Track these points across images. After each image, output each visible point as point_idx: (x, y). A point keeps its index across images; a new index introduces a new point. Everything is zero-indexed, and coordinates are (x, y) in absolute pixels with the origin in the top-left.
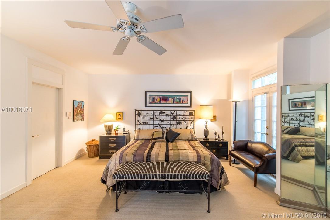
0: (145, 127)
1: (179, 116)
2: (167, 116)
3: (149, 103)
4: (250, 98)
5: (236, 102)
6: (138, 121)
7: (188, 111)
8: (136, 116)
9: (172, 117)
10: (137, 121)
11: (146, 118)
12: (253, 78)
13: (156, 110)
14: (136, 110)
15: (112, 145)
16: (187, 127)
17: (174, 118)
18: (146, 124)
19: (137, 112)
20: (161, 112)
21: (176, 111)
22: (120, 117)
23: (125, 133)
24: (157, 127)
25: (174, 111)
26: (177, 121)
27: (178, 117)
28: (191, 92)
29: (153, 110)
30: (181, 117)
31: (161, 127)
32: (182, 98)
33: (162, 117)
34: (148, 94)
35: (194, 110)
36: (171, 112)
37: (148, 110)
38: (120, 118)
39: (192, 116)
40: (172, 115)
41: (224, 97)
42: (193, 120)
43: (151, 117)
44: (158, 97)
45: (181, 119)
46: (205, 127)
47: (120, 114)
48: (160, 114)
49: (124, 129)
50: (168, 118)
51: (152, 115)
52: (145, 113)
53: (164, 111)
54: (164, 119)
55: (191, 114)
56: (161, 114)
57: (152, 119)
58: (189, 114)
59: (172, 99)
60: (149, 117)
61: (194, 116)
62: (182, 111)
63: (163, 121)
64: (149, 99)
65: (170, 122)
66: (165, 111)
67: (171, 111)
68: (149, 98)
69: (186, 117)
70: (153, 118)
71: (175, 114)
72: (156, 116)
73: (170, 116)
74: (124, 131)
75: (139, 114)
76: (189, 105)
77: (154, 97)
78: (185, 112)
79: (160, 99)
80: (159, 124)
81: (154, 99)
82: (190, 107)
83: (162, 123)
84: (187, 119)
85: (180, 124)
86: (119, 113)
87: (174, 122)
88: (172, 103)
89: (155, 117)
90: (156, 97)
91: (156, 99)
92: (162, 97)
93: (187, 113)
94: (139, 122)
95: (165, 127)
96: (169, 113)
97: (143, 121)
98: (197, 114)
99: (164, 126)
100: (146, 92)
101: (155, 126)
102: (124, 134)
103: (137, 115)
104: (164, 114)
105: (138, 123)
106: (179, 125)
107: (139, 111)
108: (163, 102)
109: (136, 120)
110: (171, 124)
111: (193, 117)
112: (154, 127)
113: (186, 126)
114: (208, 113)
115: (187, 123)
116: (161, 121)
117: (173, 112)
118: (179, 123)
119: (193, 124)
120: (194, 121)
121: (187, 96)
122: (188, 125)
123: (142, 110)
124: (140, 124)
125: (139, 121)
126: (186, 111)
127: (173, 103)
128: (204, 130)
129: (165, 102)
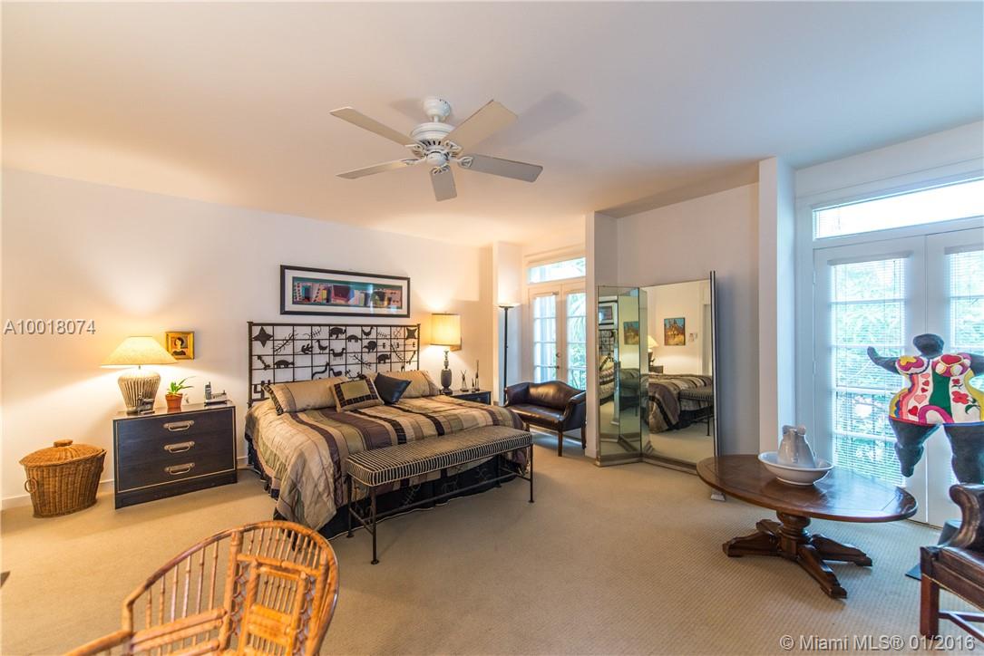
0: (284, 375)
1: (385, 341)
2: (353, 341)
3: (294, 303)
4: (525, 301)
5: (506, 309)
6: (260, 357)
7: (404, 326)
8: (251, 341)
9: (366, 342)
10: (255, 358)
11: (288, 349)
12: (531, 262)
13: (320, 325)
14: (251, 324)
15: (174, 446)
16: (403, 367)
17: (372, 346)
18: (287, 367)
19: (256, 331)
20: (336, 331)
21: (377, 326)
22: (182, 346)
23: (213, 400)
24: (323, 372)
25: (372, 326)
26: (379, 354)
27: (380, 342)
28: (408, 279)
29: (312, 325)
30: (388, 343)
31: (335, 371)
32: (388, 292)
33: (338, 345)
34: (290, 274)
35: (419, 325)
36: (364, 328)
37: (293, 325)
38: (183, 353)
39: (413, 340)
40: (364, 337)
41: (473, 296)
42: (416, 348)
43: (306, 343)
44: (322, 287)
45: (388, 348)
46: (443, 363)
47: (179, 339)
48: (330, 335)
49: (208, 386)
50: (354, 347)
51: (308, 337)
52: (283, 333)
53: (344, 328)
54: (343, 349)
55: (411, 335)
56: (334, 336)
57: (307, 350)
58: (406, 334)
59: (363, 295)
60: (299, 345)
61: (419, 338)
62: (391, 326)
63: (340, 355)
64: (294, 290)
65: (359, 358)
66: (346, 326)
67: (362, 326)
68: (294, 286)
69: (401, 342)
70: (312, 347)
71: (373, 335)
72: (318, 341)
73: (361, 339)
74: (209, 395)
75: (264, 338)
76: (404, 312)
77: (309, 284)
78: (399, 329)
79: (329, 291)
80: (328, 364)
81: (307, 290)
82: (408, 316)
83: (339, 361)
84: (401, 348)
85: (387, 361)
86: (181, 336)
87: (370, 357)
88: (362, 304)
89: (316, 345)
90: (317, 286)
91: (316, 291)
92: (335, 286)
93: (403, 333)
94: (263, 362)
95: (347, 372)
96: (357, 332)
97: (278, 359)
98: (425, 333)
99: (342, 369)
100: (283, 268)
101: (316, 370)
102: (208, 404)
103: (257, 338)
104: (343, 336)
105: (257, 364)
106: (385, 363)
107: (264, 327)
108: (338, 301)
109: (251, 355)
110: (362, 363)
111: (416, 341)
112: (313, 375)
113: (400, 365)
114: (450, 331)
115: (402, 357)
116: (336, 355)
117: (367, 329)
118: (382, 358)
119: (415, 358)
120: (418, 350)
121: (400, 288)
122: (404, 362)
123: (273, 325)
124: (267, 367)
125: (264, 358)
126: (401, 326)
127: (366, 305)
128: (441, 371)
129: (343, 302)
